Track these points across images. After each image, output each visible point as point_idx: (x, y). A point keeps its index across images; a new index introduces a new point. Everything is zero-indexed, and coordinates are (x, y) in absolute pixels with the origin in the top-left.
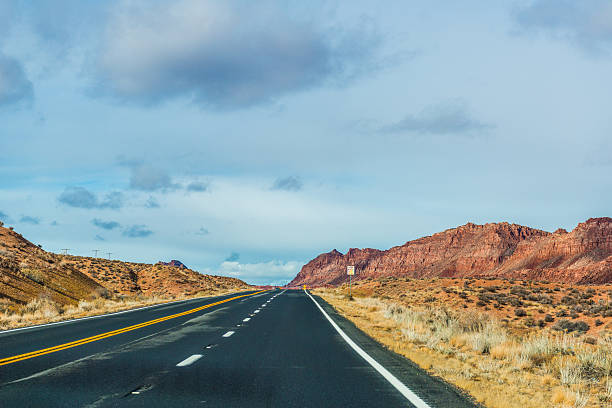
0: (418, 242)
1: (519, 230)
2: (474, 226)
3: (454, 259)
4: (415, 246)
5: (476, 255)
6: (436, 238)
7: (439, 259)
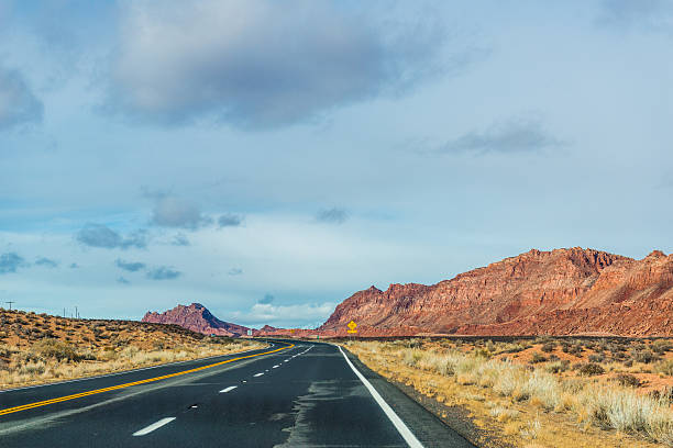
0: (471, 274)
1: (596, 256)
2: (539, 253)
3: (517, 292)
4: (467, 279)
5: (545, 287)
6: (493, 268)
7: (498, 292)
